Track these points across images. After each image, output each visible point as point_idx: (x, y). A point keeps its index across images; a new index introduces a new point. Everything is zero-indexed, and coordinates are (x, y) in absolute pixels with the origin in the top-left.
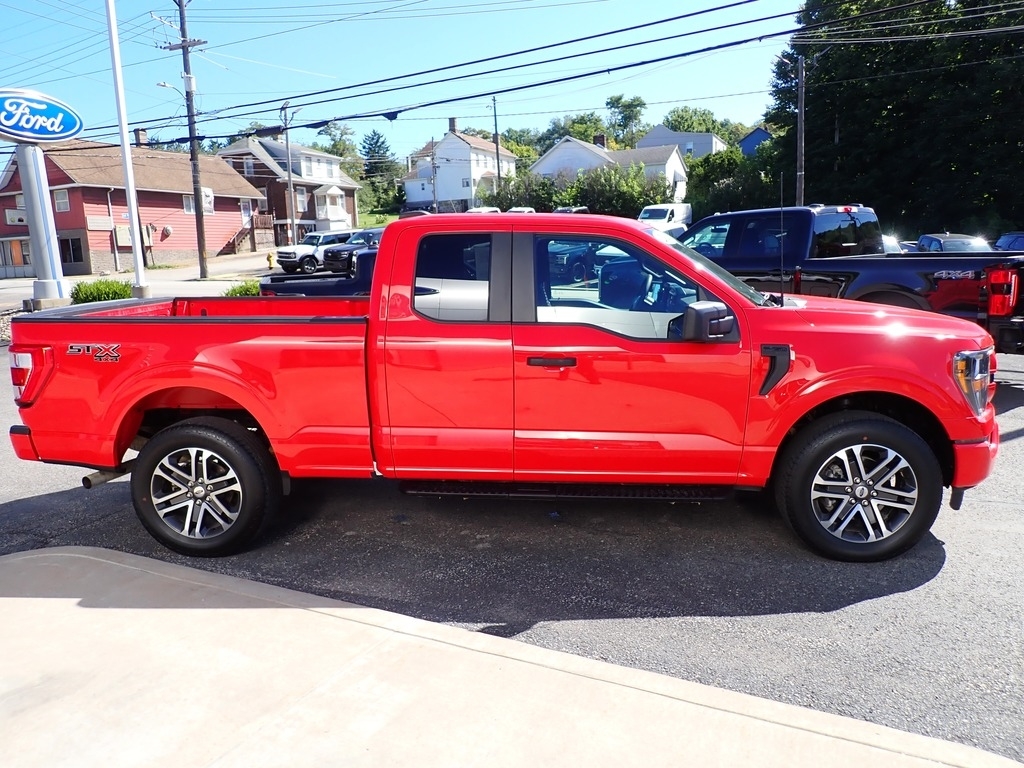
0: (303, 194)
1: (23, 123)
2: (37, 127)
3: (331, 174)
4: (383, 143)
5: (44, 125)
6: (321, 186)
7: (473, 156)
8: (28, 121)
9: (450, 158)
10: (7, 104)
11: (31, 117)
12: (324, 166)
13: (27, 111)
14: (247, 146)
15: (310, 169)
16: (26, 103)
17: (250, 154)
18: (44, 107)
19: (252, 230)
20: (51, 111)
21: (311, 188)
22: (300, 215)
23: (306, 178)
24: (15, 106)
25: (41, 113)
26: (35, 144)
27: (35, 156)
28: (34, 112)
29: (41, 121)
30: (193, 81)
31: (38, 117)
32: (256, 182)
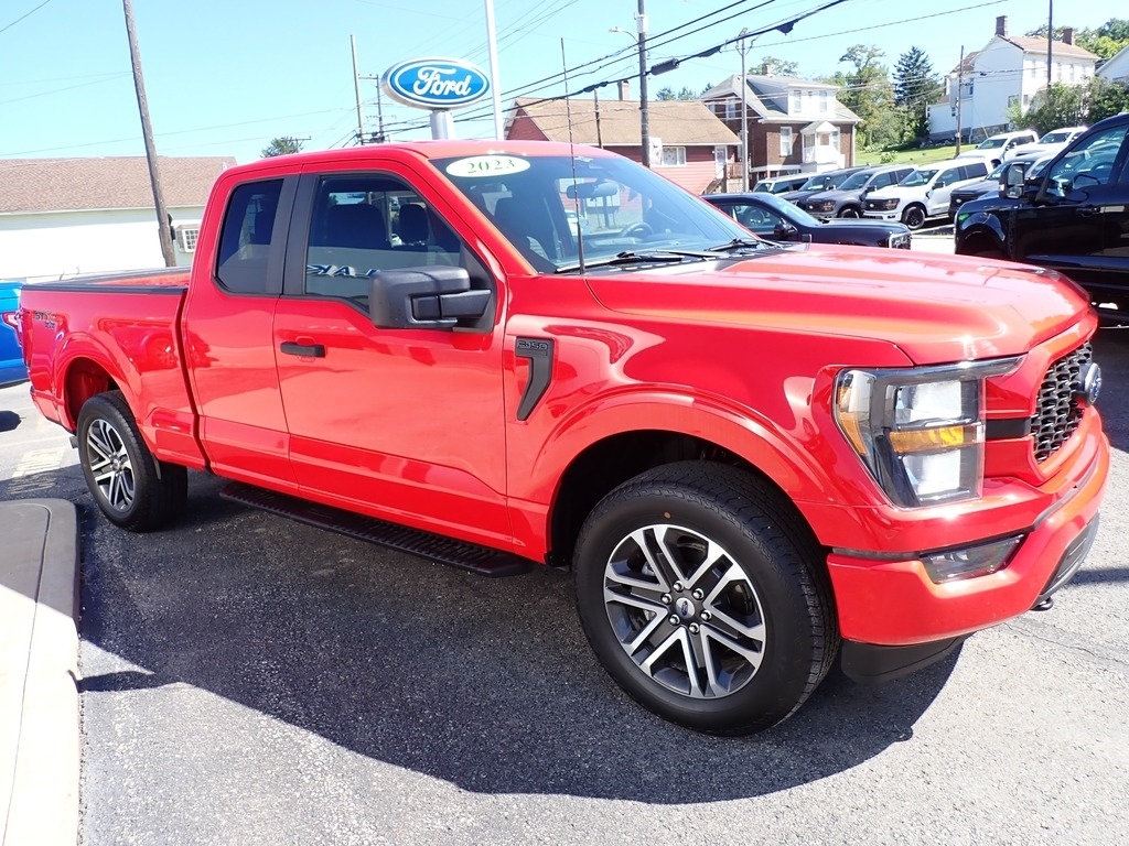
0: (788, 134)
1: (434, 91)
2: (446, 93)
3: (824, 106)
4: (923, 62)
5: (452, 89)
6: (811, 123)
7: (1027, 64)
8: (438, 88)
9: (986, 71)
10: (420, 73)
11: (441, 83)
12: (817, 99)
13: (438, 77)
14: (730, 86)
15: (799, 105)
16: (436, 70)
17: (733, 94)
18: (453, 71)
19: (725, 179)
20: (460, 75)
21: (798, 127)
22: (783, 159)
23: (793, 116)
24: (427, 74)
25: (450, 78)
26: (447, 109)
27: (444, 120)
28: (444, 78)
29: (451, 86)
30: (645, 21)
31: (448, 82)
32: (735, 127)
